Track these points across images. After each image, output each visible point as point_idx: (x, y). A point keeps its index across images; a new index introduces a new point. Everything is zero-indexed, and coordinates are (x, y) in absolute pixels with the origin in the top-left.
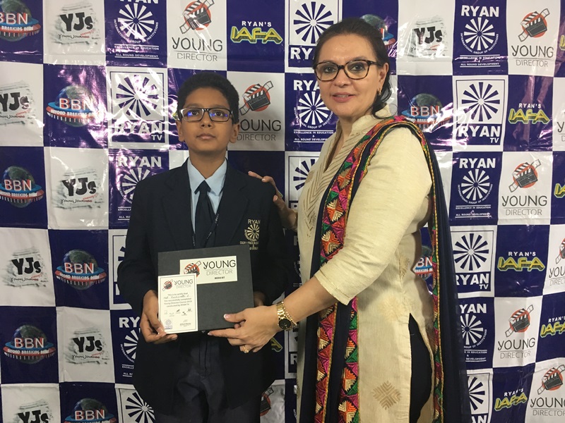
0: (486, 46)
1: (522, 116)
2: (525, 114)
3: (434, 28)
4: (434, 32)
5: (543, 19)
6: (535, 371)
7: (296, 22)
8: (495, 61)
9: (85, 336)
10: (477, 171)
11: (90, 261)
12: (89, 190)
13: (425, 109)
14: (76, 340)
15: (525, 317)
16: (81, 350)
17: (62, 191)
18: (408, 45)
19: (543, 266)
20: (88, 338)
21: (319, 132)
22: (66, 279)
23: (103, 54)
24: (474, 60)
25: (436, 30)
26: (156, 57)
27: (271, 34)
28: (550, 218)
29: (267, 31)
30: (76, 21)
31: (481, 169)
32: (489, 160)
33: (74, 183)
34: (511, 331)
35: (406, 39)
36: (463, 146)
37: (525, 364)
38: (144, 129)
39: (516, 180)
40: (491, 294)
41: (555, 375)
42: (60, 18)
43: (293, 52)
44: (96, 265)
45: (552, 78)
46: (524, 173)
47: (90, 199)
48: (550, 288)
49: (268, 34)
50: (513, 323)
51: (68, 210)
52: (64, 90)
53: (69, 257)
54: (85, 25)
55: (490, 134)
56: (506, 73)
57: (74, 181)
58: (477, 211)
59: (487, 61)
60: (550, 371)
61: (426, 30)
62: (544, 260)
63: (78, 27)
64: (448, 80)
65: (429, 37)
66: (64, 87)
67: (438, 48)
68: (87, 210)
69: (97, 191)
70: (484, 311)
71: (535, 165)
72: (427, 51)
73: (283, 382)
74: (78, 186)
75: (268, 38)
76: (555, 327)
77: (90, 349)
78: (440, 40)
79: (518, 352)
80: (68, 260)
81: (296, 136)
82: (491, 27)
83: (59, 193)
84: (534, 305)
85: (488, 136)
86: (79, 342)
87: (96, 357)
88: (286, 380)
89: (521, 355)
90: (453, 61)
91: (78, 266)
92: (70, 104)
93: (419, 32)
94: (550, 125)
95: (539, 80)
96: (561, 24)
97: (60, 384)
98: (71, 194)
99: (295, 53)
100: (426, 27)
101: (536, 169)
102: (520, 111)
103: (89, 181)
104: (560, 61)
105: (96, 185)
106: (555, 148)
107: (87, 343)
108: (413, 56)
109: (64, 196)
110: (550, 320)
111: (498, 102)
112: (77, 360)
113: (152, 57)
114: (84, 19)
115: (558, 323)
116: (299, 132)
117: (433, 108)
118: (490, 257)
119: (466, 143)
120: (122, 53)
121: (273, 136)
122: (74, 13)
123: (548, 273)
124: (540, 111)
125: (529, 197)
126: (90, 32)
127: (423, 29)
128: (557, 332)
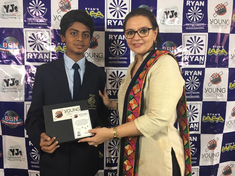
0: (198, 19)
1: (215, 51)
2: (216, 50)
3: (174, 11)
4: (174, 13)
5: (225, 7)
6: (219, 167)
7: (110, 8)
8: (202, 26)
9: (15, 149)
10: (193, 77)
11: (16, 116)
12: (16, 84)
13: (169, 48)
14: (11, 150)
15: (215, 143)
16: (13, 155)
17: (4, 84)
18: (162, 19)
19: (223, 120)
20: (16, 150)
21: (121, 58)
22: (6, 123)
23: (22, 23)
24: (192, 26)
25: (175, 12)
26: (46, 24)
27: (98, 14)
28: (227, 98)
29: (97, 12)
30: (10, 8)
31: (195, 76)
32: (199, 72)
33: (9, 81)
34: (208, 149)
35: (160, 16)
36: (186, 65)
37: (214, 164)
38: (41, 56)
39: (211, 81)
40: (199, 132)
41: (229, 169)
42: (4, 7)
43: (108, 22)
44: (19, 118)
45: (229, 34)
46: (215, 78)
47: (16, 88)
48: (226, 130)
49: (97, 14)
50: (209, 146)
51: (6, 93)
52: (5, 39)
53: (7, 114)
54: (14, 10)
55: (199, 60)
56: (207, 32)
57: (9, 80)
58: (193, 95)
59: (198, 27)
60: (226, 167)
61: (170, 12)
62: (224, 117)
63: (11, 11)
64: (180, 35)
65: (171, 15)
66: (5, 38)
67: (175, 20)
68: (15, 93)
69: (19, 84)
70: (196, 140)
71: (220, 74)
72: (170, 22)
73: (103, 171)
74: (11, 82)
75: (97, 16)
76: (229, 147)
77: (17, 154)
78: (176, 17)
79: (211, 159)
80: (7, 115)
81: (110, 60)
82: (200, 11)
83: (2, 85)
84: (219, 138)
85: (198, 60)
86: (12, 151)
87: (20, 158)
88: (105, 170)
89: (212, 160)
90: (183, 26)
91: (11, 118)
92: (7, 45)
93: (167, 13)
94: (228, 55)
95: (223, 35)
96: (233, 9)
97: (4, 169)
98: (8, 85)
99: (110, 23)
100: (170, 11)
101: (221, 76)
102: (214, 49)
103: (16, 80)
104: (232, 26)
105: (19, 82)
106: (230, 66)
107: (16, 152)
108: (164, 24)
109: (4, 86)
110: (226, 144)
111: (203, 45)
112: (11, 159)
113: (44, 24)
114: (14, 7)
115: (230, 145)
116: (111, 58)
117: (173, 48)
118: (199, 116)
119: (188, 64)
120: (31, 22)
121: (99, 60)
122: (10, 4)
123: (226, 123)
124: (223, 49)
125: (217, 89)
126: (16, 13)
127: (169, 12)
128: (230, 150)
